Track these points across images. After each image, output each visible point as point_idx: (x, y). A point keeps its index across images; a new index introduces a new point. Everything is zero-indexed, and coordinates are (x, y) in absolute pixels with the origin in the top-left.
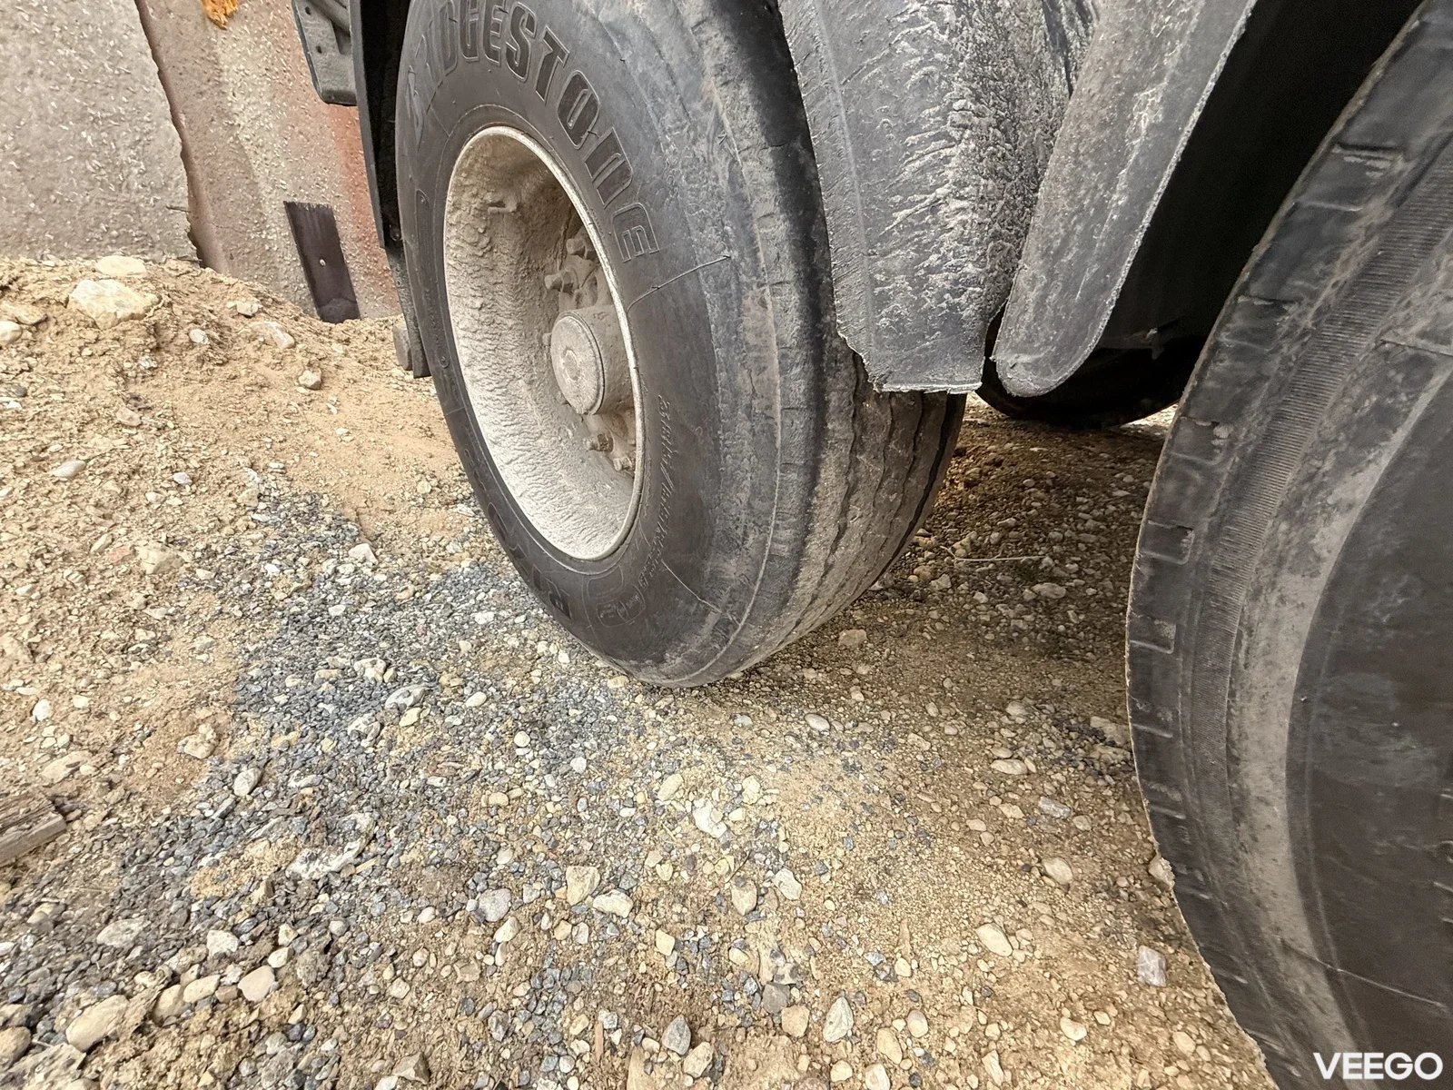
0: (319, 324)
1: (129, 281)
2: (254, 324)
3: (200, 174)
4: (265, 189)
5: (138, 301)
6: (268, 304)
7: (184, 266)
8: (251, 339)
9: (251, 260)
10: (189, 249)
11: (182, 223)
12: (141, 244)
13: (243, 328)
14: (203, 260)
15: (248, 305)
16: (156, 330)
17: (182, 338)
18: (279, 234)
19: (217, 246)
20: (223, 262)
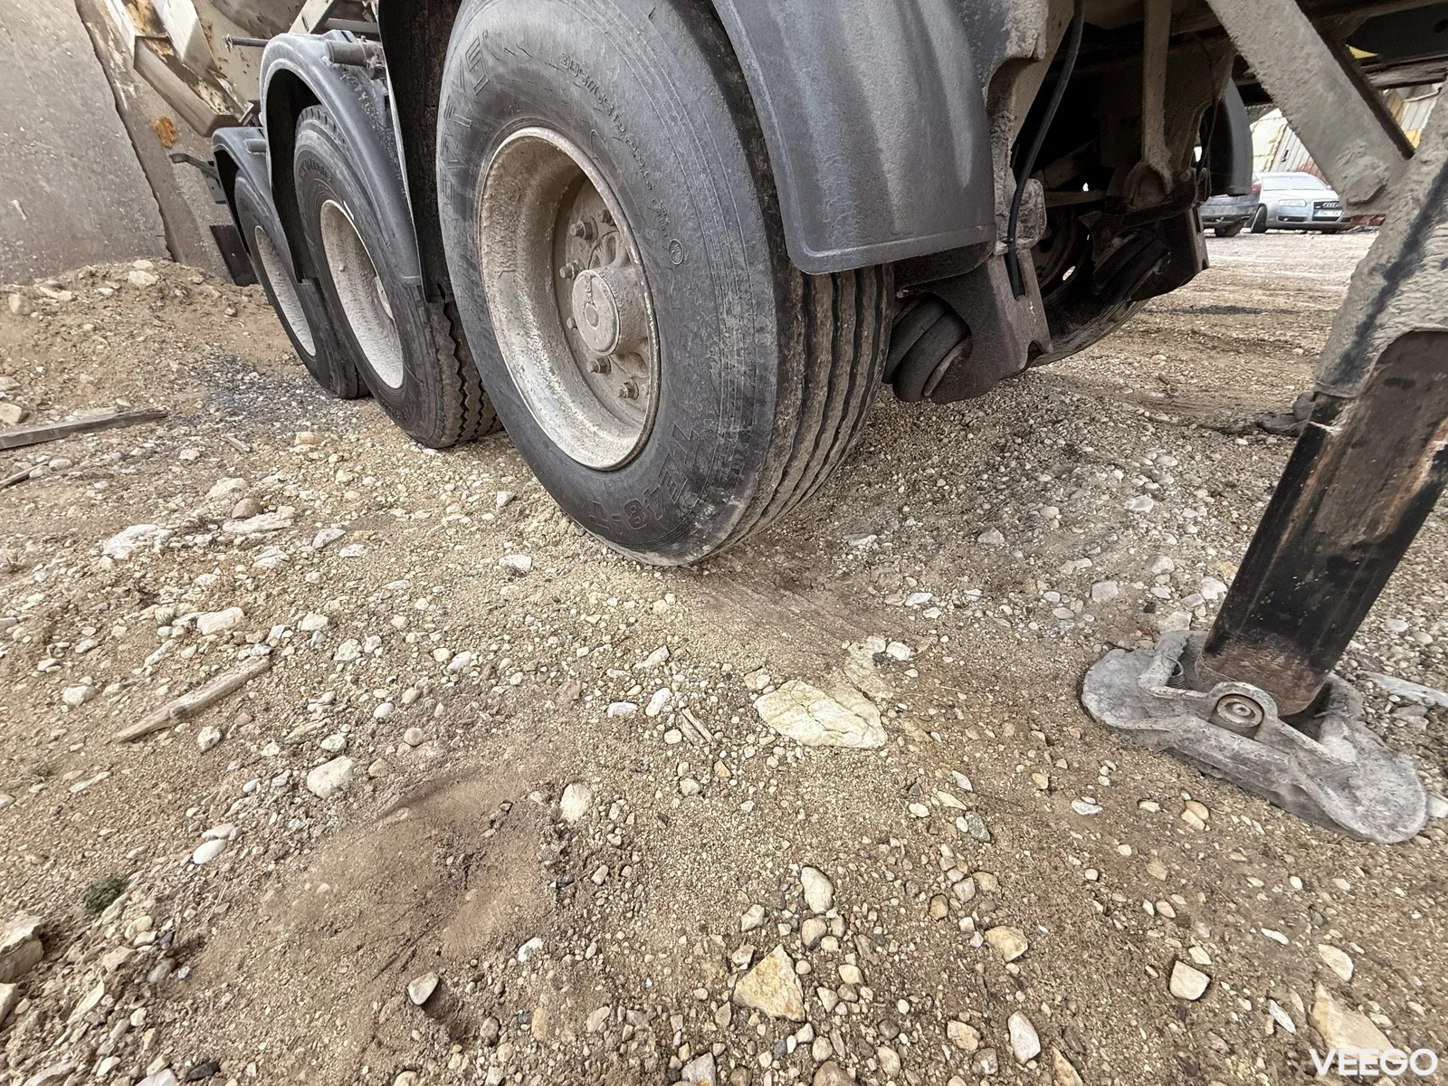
0: (234, 287)
1: (147, 270)
2: (201, 287)
3: (169, 219)
4: (199, 220)
5: (153, 279)
6: (207, 278)
7: (167, 262)
8: (201, 294)
9: (198, 257)
10: (168, 254)
11: (163, 242)
12: (146, 254)
13: (196, 289)
14: (174, 259)
15: (198, 279)
16: (161, 290)
17: (172, 294)
18: (209, 243)
19: (180, 251)
20: (183, 259)
